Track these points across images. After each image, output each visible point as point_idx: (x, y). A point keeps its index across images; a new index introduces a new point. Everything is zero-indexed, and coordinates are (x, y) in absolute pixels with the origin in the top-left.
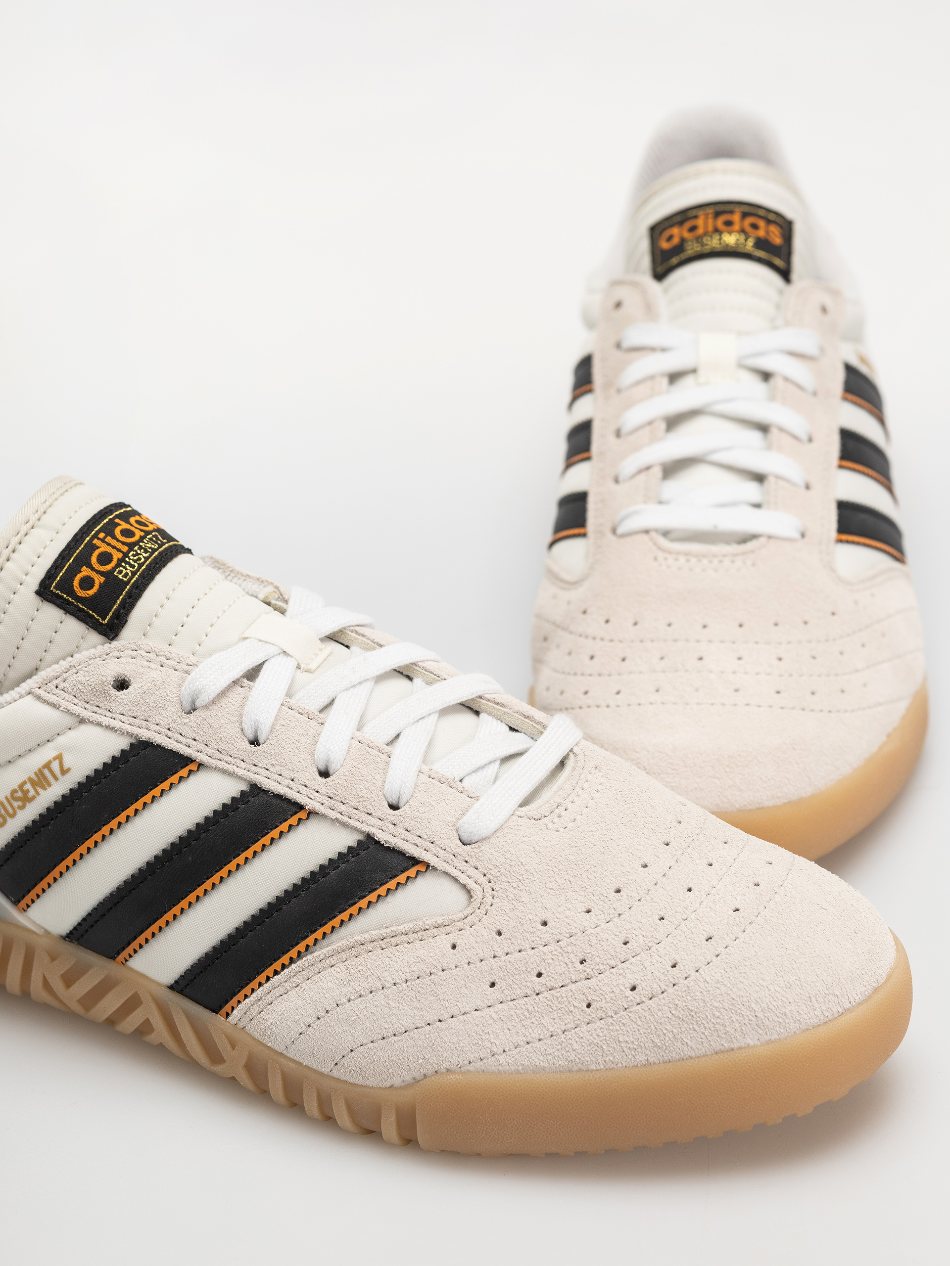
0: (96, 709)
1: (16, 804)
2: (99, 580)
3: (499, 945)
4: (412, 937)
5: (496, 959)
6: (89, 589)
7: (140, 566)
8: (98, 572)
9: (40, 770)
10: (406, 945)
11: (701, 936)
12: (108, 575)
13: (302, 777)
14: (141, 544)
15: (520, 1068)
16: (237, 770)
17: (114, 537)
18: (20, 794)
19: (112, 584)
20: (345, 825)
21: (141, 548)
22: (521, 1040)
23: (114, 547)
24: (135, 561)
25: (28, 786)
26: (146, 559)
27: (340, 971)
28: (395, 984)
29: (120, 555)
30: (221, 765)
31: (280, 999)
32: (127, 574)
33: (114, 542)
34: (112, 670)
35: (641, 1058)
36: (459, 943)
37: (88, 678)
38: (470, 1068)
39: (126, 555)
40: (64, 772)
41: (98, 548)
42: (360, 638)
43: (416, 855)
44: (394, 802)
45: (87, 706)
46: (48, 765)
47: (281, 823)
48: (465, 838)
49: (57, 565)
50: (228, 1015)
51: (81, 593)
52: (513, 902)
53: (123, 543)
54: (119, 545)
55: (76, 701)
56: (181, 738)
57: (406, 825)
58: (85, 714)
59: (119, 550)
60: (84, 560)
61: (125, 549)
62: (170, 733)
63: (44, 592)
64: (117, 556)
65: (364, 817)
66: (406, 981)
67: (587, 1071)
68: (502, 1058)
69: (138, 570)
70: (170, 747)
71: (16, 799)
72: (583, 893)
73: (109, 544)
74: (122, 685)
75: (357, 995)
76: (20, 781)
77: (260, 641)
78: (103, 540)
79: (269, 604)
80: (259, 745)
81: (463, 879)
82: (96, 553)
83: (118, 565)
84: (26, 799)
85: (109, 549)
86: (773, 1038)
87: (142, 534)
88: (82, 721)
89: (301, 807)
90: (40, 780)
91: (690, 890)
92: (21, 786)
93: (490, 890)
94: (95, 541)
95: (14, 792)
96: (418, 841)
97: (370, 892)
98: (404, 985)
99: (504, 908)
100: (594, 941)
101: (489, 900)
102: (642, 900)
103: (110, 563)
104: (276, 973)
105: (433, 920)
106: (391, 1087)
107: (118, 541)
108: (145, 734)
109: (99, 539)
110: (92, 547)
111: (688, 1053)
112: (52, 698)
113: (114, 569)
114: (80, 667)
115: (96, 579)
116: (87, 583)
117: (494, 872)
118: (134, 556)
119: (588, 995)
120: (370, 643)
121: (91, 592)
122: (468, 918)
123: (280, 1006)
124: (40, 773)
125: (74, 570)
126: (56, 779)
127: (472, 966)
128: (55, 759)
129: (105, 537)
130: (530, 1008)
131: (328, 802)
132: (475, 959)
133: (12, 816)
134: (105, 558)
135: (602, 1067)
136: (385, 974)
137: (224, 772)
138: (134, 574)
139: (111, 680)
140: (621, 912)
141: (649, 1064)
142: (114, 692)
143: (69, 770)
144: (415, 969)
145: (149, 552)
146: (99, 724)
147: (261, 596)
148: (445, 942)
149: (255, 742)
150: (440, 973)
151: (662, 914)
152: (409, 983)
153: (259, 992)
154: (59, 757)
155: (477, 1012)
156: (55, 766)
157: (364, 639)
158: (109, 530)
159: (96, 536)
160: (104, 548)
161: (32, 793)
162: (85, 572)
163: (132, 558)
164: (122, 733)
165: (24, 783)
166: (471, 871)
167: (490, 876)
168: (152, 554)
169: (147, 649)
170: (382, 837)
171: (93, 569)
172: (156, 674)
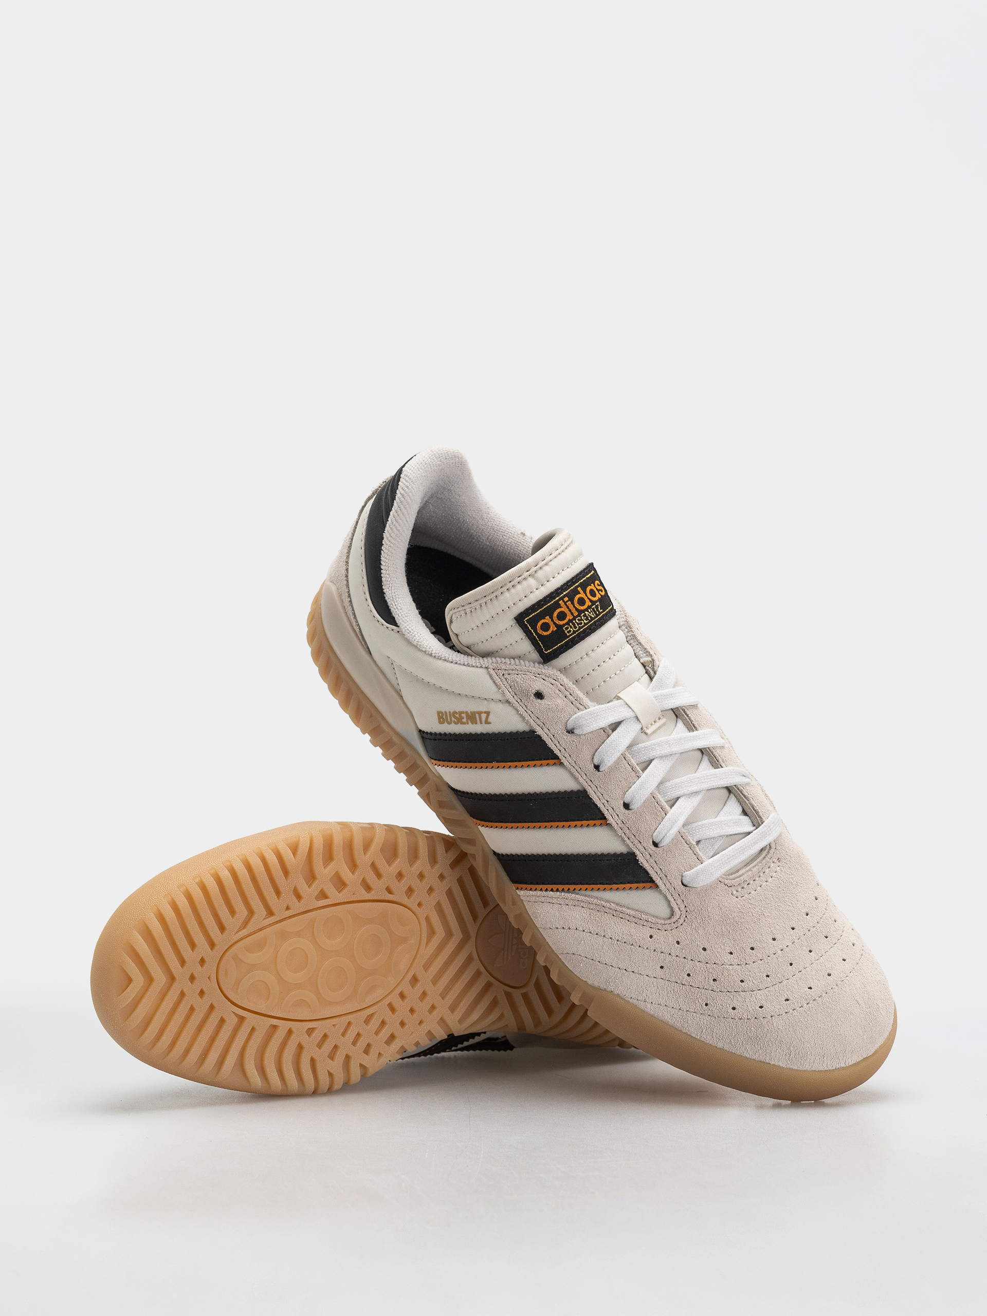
0: (519, 701)
1: (453, 719)
2: (553, 628)
3: (676, 949)
4: (631, 919)
5: (670, 956)
6: (545, 631)
7: (580, 628)
8: (554, 623)
9: (474, 712)
10: (627, 921)
11: (783, 997)
12: (559, 627)
13: (613, 803)
14: (586, 612)
15: (656, 1015)
16: (580, 778)
17: (573, 603)
18: (457, 716)
19: (560, 634)
20: (623, 841)
21: (585, 615)
22: (663, 1002)
23: (570, 610)
24: (578, 624)
25: (464, 715)
26: (585, 624)
27: (585, 913)
28: (611, 938)
29: (571, 618)
30: (573, 770)
31: (548, 904)
32: (570, 631)
33: (571, 607)
34: (538, 685)
35: (720, 1045)
36: (655, 937)
37: (522, 682)
38: (631, 1001)
39: (574, 618)
40: (487, 722)
41: (562, 607)
42: (686, 716)
43: (654, 879)
44: (657, 841)
45: (515, 696)
46: (480, 713)
47: (591, 820)
48: (685, 882)
49: (533, 608)
50: (517, 888)
51: (540, 632)
52: (693, 930)
53: (577, 609)
54: (573, 610)
55: (510, 690)
56: (558, 745)
57: (656, 860)
58: (512, 700)
59: (572, 614)
60: (549, 612)
61: (576, 614)
62: (553, 739)
63: (520, 619)
64: (569, 617)
65: (636, 842)
66: (618, 941)
67: (690, 1035)
68: (649, 1006)
69: (577, 631)
70: (550, 746)
71: (455, 717)
72: (733, 942)
73: (568, 607)
74: (539, 695)
75: (589, 931)
76: (461, 710)
77: (627, 704)
78: (565, 603)
79: (644, 667)
80: (599, 771)
81: (673, 904)
82: (558, 610)
83: (568, 623)
84: (459, 721)
85: (566, 611)
86: (794, 1068)
87: (590, 604)
88: (508, 702)
89: (605, 818)
90: (472, 717)
91: (791, 964)
92: (461, 713)
93: (684, 916)
94: (561, 602)
95: (455, 712)
96: (659, 872)
97: (621, 883)
98: (616, 942)
99: (687, 930)
100: (726, 973)
101: (681, 921)
102: (763, 961)
103: (564, 620)
104: (552, 890)
105: (647, 917)
106: (586, 981)
107: (574, 606)
108: (539, 731)
109: (564, 601)
110: (557, 605)
111: (746, 1055)
112: (498, 681)
113: (564, 625)
114: (521, 672)
115: (551, 627)
116: (545, 627)
117: (692, 908)
118: (579, 620)
119: (709, 1000)
120: (690, 722)
121: (545, 634)
122: (666, 925)
123: (546, 907)
124: (474, 714)
125: (542, 616)
126: (481, 723)
127: (655, 953)
128: (485, 712)
129: (567, 601)
130: (676, 990)
131: (621, 825)
132: (659, 950)
133: (449, 723)
134: (562, 616)
135: (698, 1038)
136: (609, 931)
137: (572, 775)
138: (574, 632)
139: (534, 691)
140: (748, 963)
141: (722, 1049)
142: (532, 697)
143: (490, 723)
144: (625, 937)
145: (589, 619)
146: (517, 710)
147: (642, 661)
148: (649, 932)
149: (597, 767)
150: (637, 947)
151: (769, 974)
152: (618, 943)
153: (539, 893)
154: (488, 713)
155: (647, 977)
156: (484, 716)
157: (687, 718)
158: (571, 597)
159: (562, 599)
160: (564, 609)
161: (464, 720)
162: (547, 620)
163: (577, 621)
164: (527, 722)
165: (463, 712)
166: (679, 902)
167: (688, 909)
168: (590, 621)
169: (562, 683)
170: (641, 860)
171: (552, 620)
172: (560, 702)
